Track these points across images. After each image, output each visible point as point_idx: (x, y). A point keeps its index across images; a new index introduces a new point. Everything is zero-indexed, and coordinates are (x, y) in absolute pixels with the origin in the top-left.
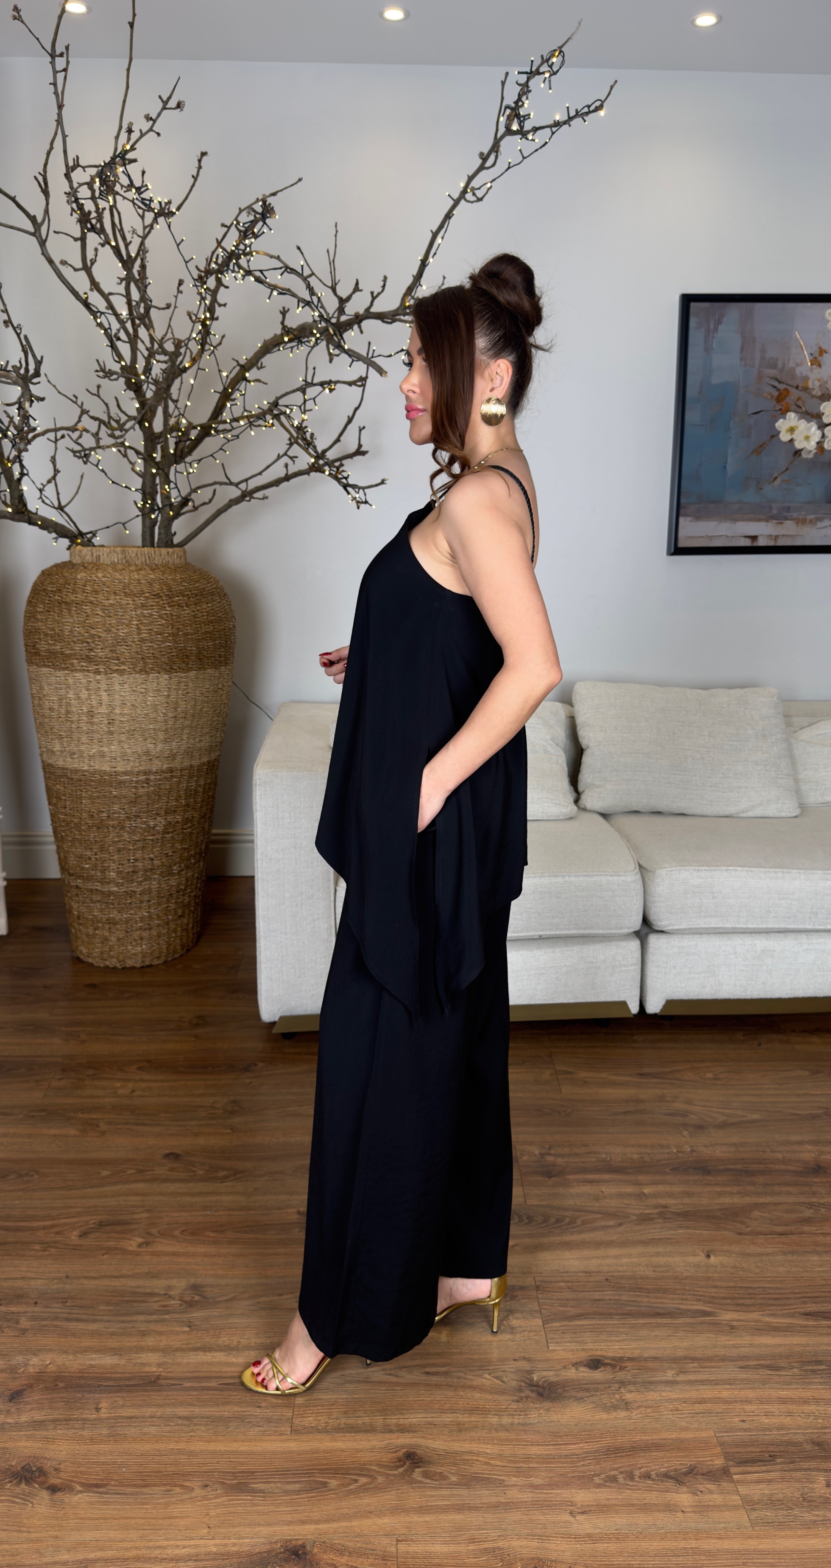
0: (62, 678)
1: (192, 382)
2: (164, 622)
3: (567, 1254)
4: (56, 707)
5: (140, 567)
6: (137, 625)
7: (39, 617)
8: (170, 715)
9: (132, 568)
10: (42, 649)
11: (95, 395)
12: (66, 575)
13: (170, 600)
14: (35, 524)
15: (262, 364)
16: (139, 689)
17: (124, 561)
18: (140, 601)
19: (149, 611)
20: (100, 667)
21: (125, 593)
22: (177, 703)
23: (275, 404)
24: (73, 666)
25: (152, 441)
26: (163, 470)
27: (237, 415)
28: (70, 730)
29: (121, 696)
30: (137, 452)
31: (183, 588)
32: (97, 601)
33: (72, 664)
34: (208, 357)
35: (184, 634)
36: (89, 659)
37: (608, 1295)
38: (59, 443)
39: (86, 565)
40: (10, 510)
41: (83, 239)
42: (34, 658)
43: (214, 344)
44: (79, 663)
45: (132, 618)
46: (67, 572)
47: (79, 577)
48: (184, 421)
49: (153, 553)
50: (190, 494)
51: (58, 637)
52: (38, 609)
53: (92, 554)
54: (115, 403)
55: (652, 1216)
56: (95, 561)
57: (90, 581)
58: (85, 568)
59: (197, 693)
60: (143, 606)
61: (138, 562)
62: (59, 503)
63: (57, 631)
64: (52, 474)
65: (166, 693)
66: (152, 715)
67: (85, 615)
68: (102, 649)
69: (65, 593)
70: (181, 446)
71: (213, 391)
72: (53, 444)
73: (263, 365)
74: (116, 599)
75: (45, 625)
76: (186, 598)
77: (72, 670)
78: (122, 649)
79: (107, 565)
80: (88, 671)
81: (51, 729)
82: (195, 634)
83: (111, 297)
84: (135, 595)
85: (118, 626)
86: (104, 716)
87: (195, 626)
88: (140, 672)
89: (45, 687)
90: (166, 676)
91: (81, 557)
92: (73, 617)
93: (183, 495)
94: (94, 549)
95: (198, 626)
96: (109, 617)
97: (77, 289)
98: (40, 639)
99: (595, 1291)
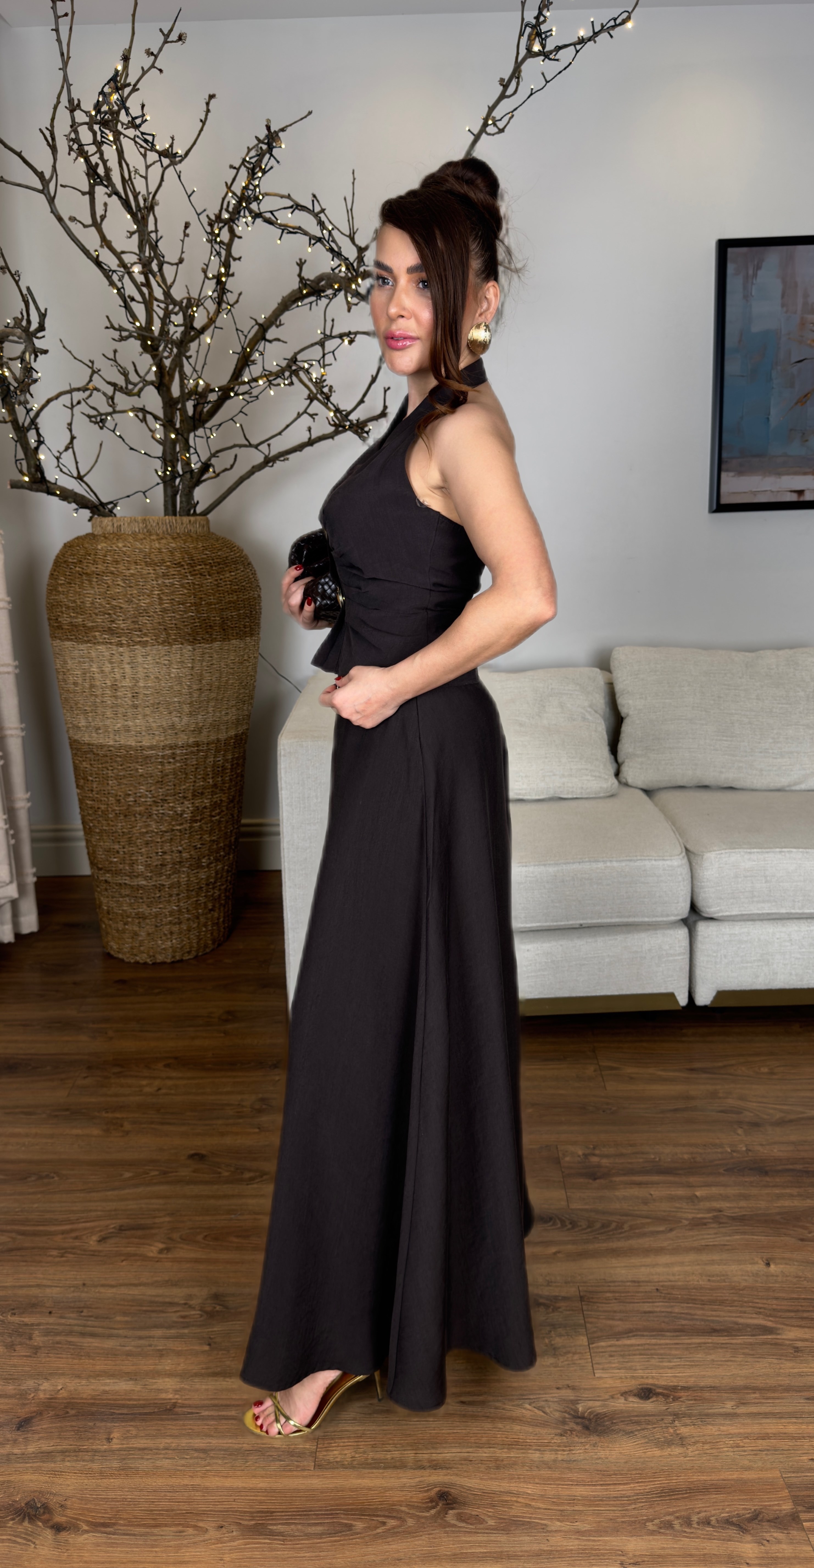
0: (85, 652)
1: (208, 340)
2: (186, 591)
3: (614, 1262)
4: (80, 681)
5: (161, 536)
6: (158, 595)
7: (60, 589)
8: (195, 687)
9: (153, 537)
10: (65, 622)
11: (112, 360)
12: (87, 545)
13: (191, 569)
14: (54, 494)
15: (280, 321)
16: (162, 661)
17: (145, 530)
18: (161, 570)
19: (171, 581)
20: (123, 638)
21: (146, 562)
22: (201, 675)
23: (294, 360)
24: (96, 639)
25: (171, 406)
26: (182, 435)
27: (255, 374)
28: (94, 704)
29: (145, 668)
30: (156, 418)
31: (205, 556)
32: (118, 571)
33: (95, 637)
34: (225, 316)
35: (207, 603)
36: (111, 631)
37: (660, 1306)
38: (75, 409)
39: (107, 535)
40: (27, 479)
41: (91, 193)
42: (57, 632)
43: (231, 303)
44: (101, 635)
45: (154, 587)
46: (88, 543)
47: (99, 547)
48: (201, 382)
49: (174, 521)
50: (209, 459)
51: (80, 610)
52: (60, 582)
53: (113, 524)
54: (133, 368)
55: (705, 1221)
56: (115, 531)
57: (110, 551)
58: (106, 538)
59: (222, 664)
60: (164, 575)
61: (160, 532)
62: (79, 472)
63: (79, 603)
64: (68, 440)
65: (190, 665)
66: (177, 688)
67: (106, 585)
68: (123, 620)
69: (85, 564)
70: (199, 408)
71: (231, 352)
72: (69, 411)
73: (282, 323)
74: (136, 568)
75: (67, 598)
76: (208, 567)
77: (95, 643)
78: (144, 620)
79: (128, 535)
80: (111, 643)
81: (76, 704)
82: (218, 603)
83: (123, 256)
84: (155, 564)
85: (139, 596)
86: (128, 689)
87: (218, 595)
88: (163, 643)
89: (69, 662)
90: (190, 648)
91: (102, 528)
92: (94, 588)
93: (203, 460)
94: (115, 520)
95: (222, 595)
96: (130, 587)
97: (88, 247)
98: (62, 612)
99: (644, 1302)
